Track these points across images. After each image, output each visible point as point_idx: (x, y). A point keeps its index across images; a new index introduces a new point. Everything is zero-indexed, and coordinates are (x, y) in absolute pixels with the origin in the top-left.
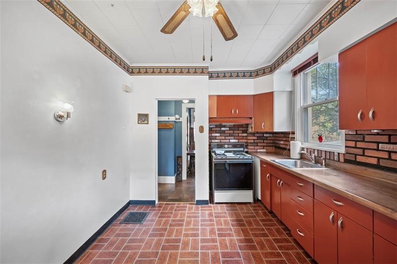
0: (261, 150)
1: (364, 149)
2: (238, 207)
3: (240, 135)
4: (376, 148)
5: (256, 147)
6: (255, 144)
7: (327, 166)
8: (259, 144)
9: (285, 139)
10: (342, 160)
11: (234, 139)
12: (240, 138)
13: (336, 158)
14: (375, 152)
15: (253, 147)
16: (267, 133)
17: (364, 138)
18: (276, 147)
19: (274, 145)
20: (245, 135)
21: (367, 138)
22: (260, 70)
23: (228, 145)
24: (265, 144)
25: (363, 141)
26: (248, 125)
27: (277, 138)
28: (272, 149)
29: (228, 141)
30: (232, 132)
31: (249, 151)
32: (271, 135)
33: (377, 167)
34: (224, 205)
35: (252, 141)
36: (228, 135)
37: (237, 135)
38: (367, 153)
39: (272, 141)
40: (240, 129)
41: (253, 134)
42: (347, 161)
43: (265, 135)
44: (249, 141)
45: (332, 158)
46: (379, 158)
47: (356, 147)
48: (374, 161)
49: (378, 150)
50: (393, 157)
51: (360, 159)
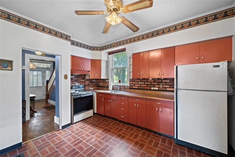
0: (92, 88)
1: (135, 84)
2: (88, 120)
3: (81, 80)
5: (89, 87)
6: (89, 85)
7: (124, 91)
8: (91, 85)
9: (103, 82)
10: (128, 88)
11: (78, 83)
12: (81, 82)
13: (126, 88)
15: (88, 87)
16: (94, 79)
18: (97, 86)
19: (96, 85)
20: (84, 80)
21: (136, 81)
22: (95, 47)
23: (75, 86)
24: (93, 85)
25: (134, 82)
26: (85, 75)
27: (98, 82)
28: (96, 87)
29: (74, 84)
30: (76, 79)
31: (86, 89)
32: (95, 81)
33: (138, 89)
34: (80, 122)
35: (88, 84)
36: (74, 81)
37: (79, 80)
39: (95, 84)
40: (81, 77)
41: (88, 80)
42: (130, 88)
43: (93, 80)
44: (86, 84)
45: (125, 88)
46: (138, 86)
47: (132, 84)
48: (137, 87)
49: (138, 84)
50: (142, 85)
51: (134, 87)
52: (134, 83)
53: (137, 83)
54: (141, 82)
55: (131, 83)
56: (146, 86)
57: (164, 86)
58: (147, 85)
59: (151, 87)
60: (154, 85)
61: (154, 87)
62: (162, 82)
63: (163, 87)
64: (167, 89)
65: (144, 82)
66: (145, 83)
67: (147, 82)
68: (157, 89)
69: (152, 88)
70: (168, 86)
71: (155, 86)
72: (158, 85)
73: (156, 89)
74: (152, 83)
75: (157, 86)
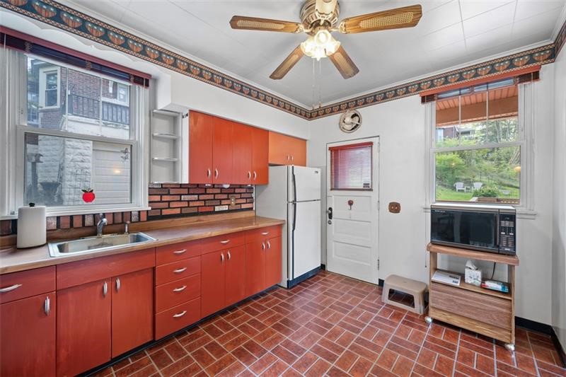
1: (169, 202)
4: (179, 199)
10: (144, 218)
13: (134, 218)
14: (179, 203)
17: (169, 191)
21: (172, 192)
25: (169, 194)
33: (180, 215)
38: (172, 205)
42: (150, 218)
46: (181, 208)
47: (161, 201)
48: (178, 211)
49: (180, 201)
50: (191, 204)
51: (165, 212)
52: (165, 198)
53: (177, 198)
54: (188, 194)
55: (158, 198)
56: (202, 203)
57: (239, 201)
58: (205, 200)
59: (214, 206)
60: (221, 200)
61: (221, 205)
62: (235, 193)
63: (236, 204)
64: (244, 206)
65: (198, 195)
66: (202, 197)
67: (205, 194)
68: (226, 208)
69: (217, 209)
70: (244, 201)
71: (223, 202)
72: (228, 199)
73: (224, 209)
74: (217, 197)
75: (226, 202)
